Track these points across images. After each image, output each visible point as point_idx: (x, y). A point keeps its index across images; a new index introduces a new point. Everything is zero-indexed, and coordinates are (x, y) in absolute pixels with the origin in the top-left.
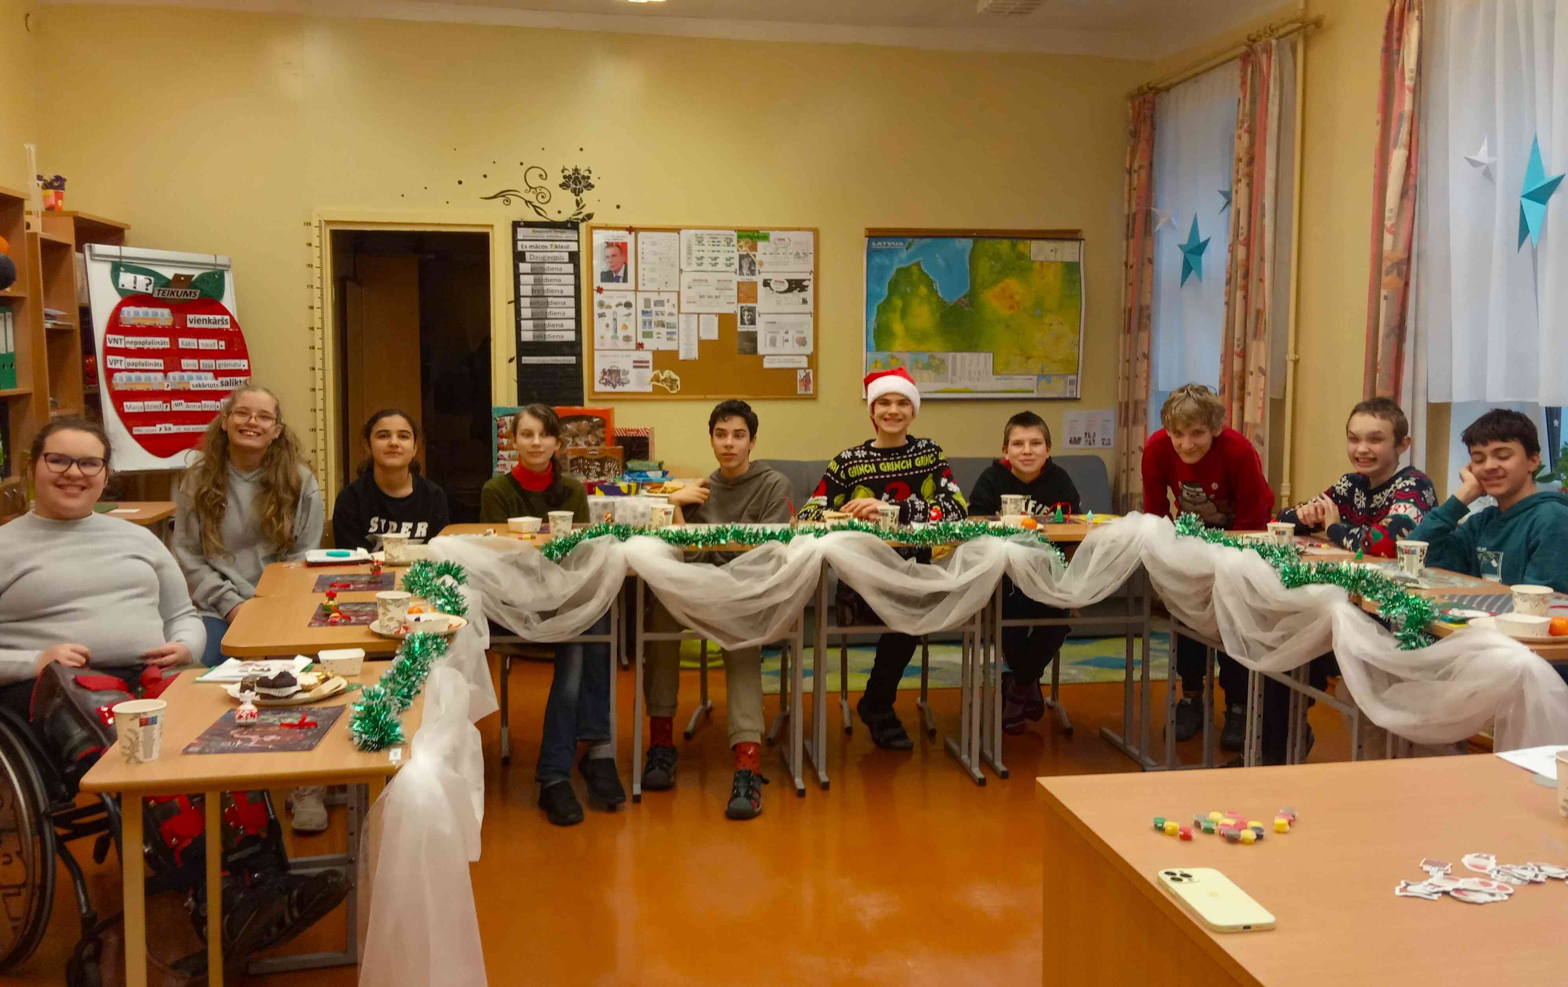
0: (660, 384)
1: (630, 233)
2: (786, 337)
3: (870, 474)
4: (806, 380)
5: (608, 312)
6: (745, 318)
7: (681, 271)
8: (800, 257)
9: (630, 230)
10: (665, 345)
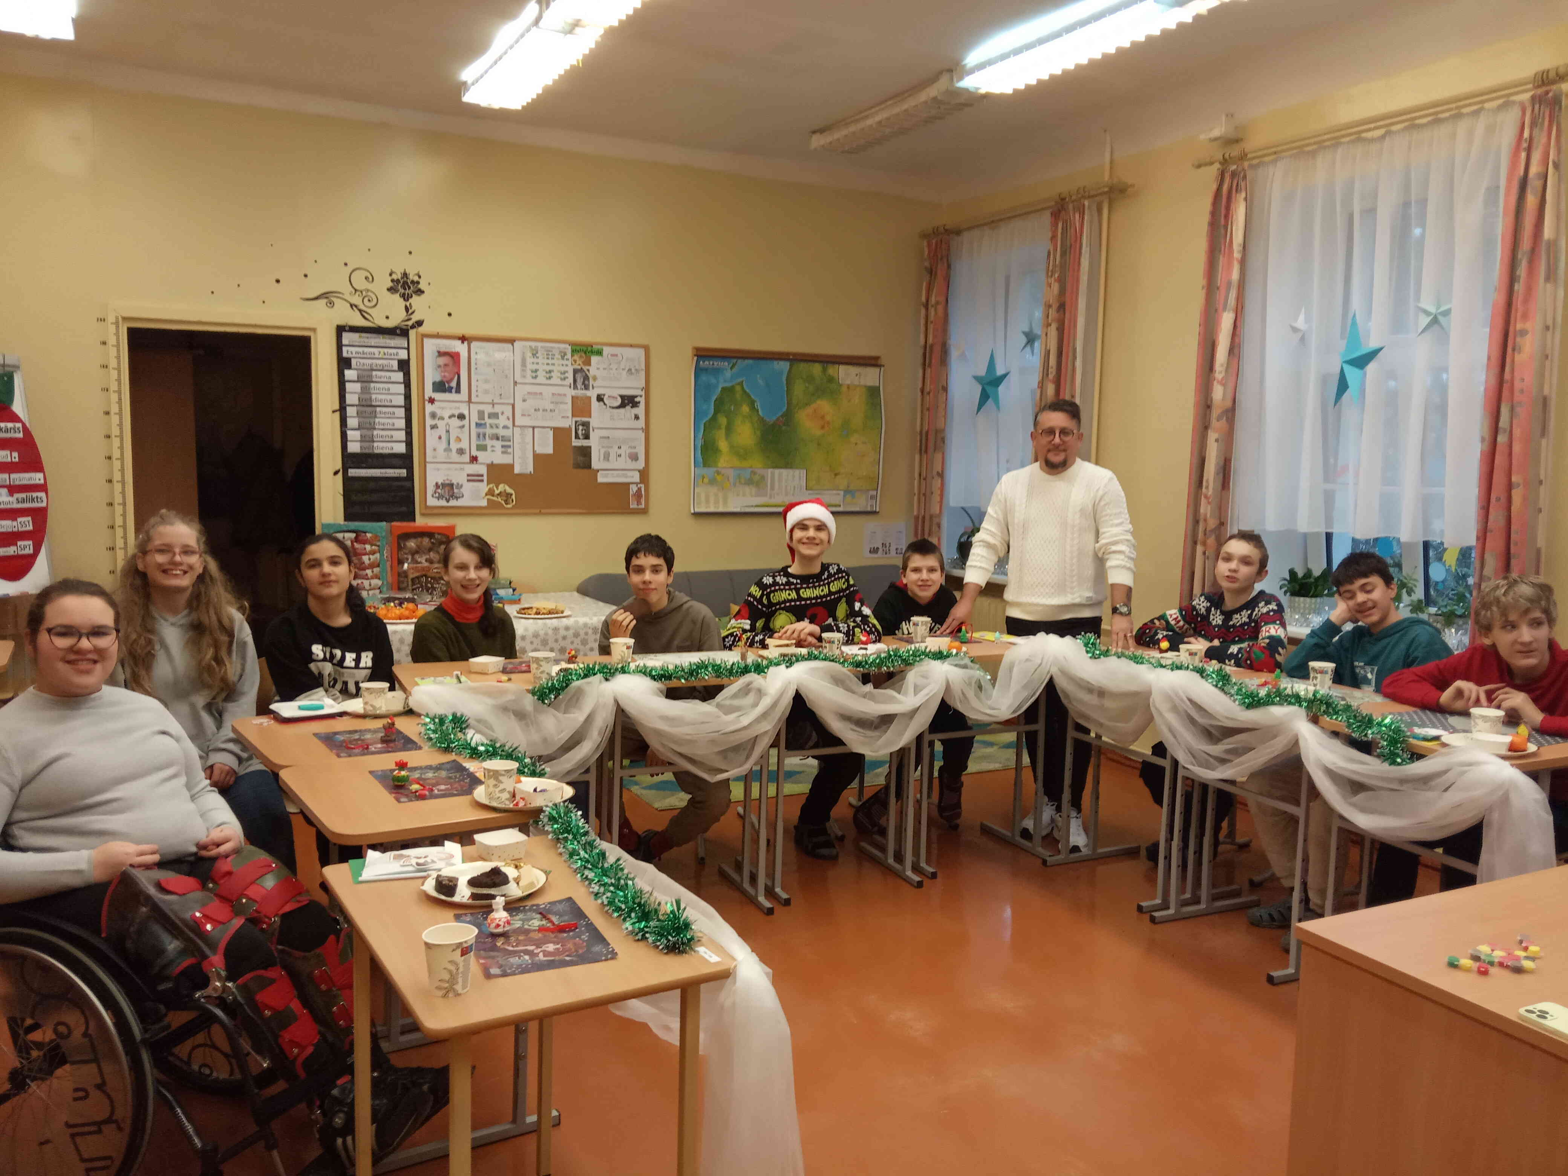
0: (495, 498)
1: (463, 342)
2: (619, 452)
3: (792, 600)
4: (638, 495)
5: (441, 424)
6: (580, 432)
7: (515, 383)
8: (632, 374)
9: (463, 339)
10: (499, 458)
